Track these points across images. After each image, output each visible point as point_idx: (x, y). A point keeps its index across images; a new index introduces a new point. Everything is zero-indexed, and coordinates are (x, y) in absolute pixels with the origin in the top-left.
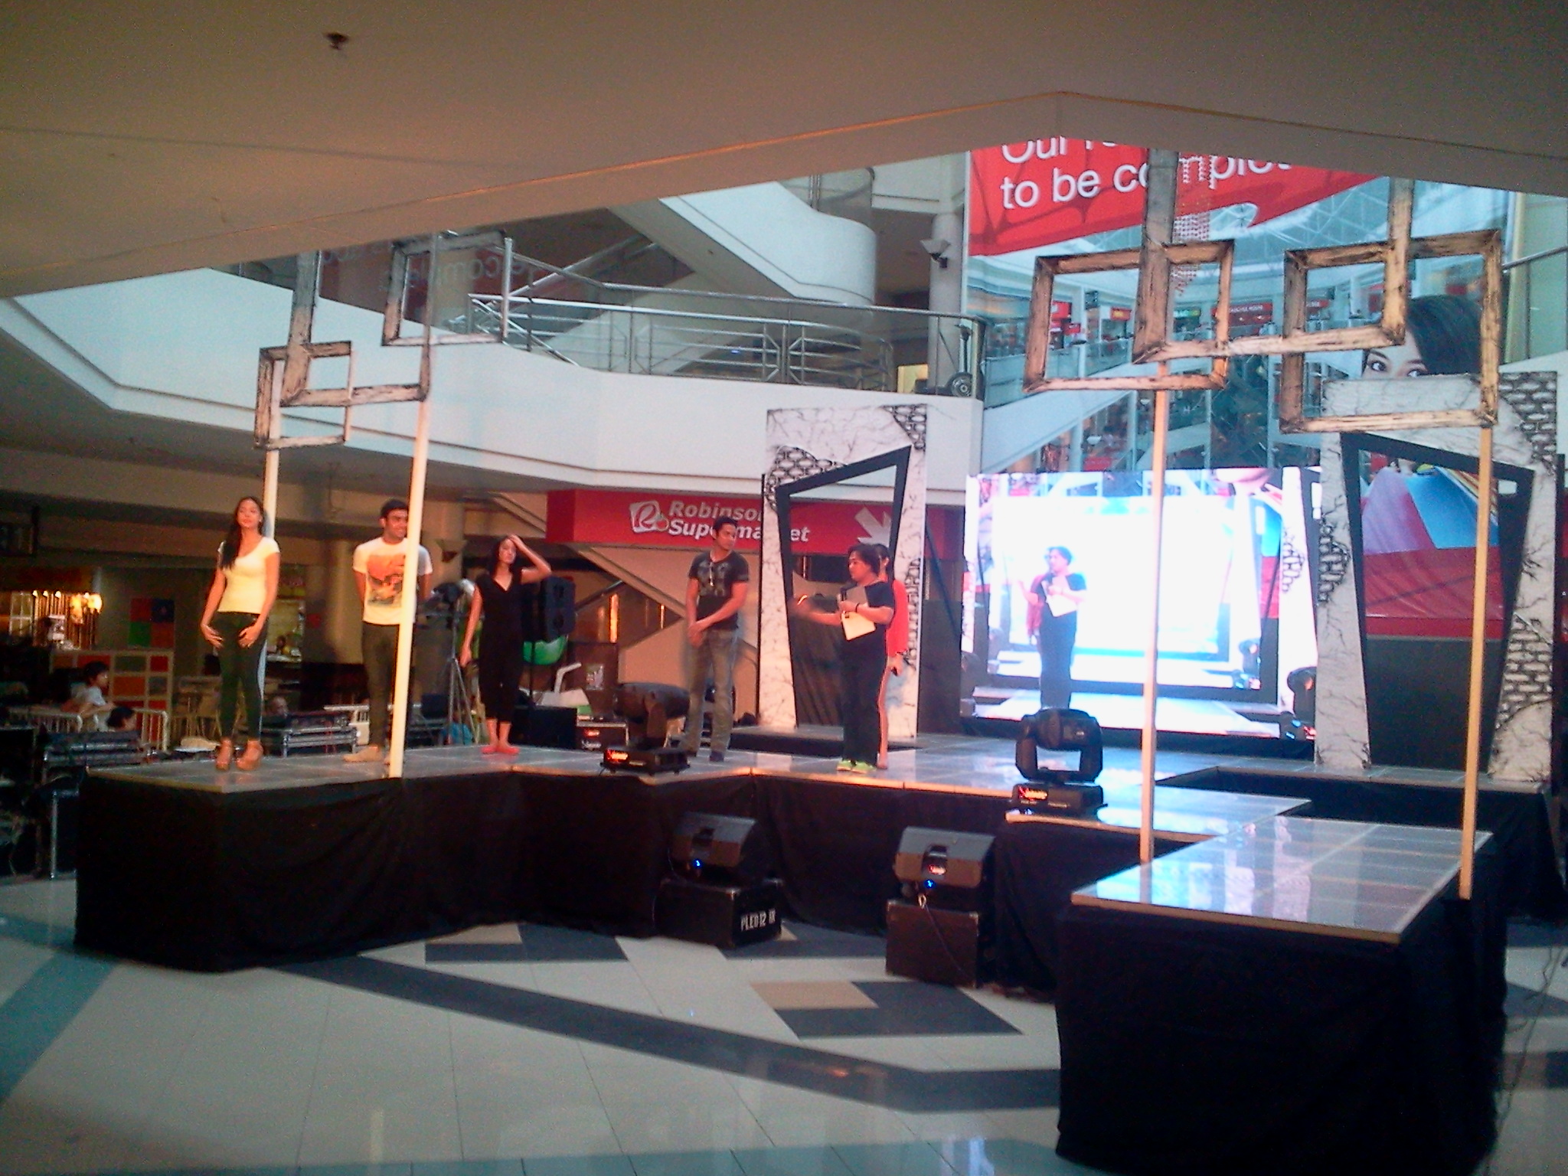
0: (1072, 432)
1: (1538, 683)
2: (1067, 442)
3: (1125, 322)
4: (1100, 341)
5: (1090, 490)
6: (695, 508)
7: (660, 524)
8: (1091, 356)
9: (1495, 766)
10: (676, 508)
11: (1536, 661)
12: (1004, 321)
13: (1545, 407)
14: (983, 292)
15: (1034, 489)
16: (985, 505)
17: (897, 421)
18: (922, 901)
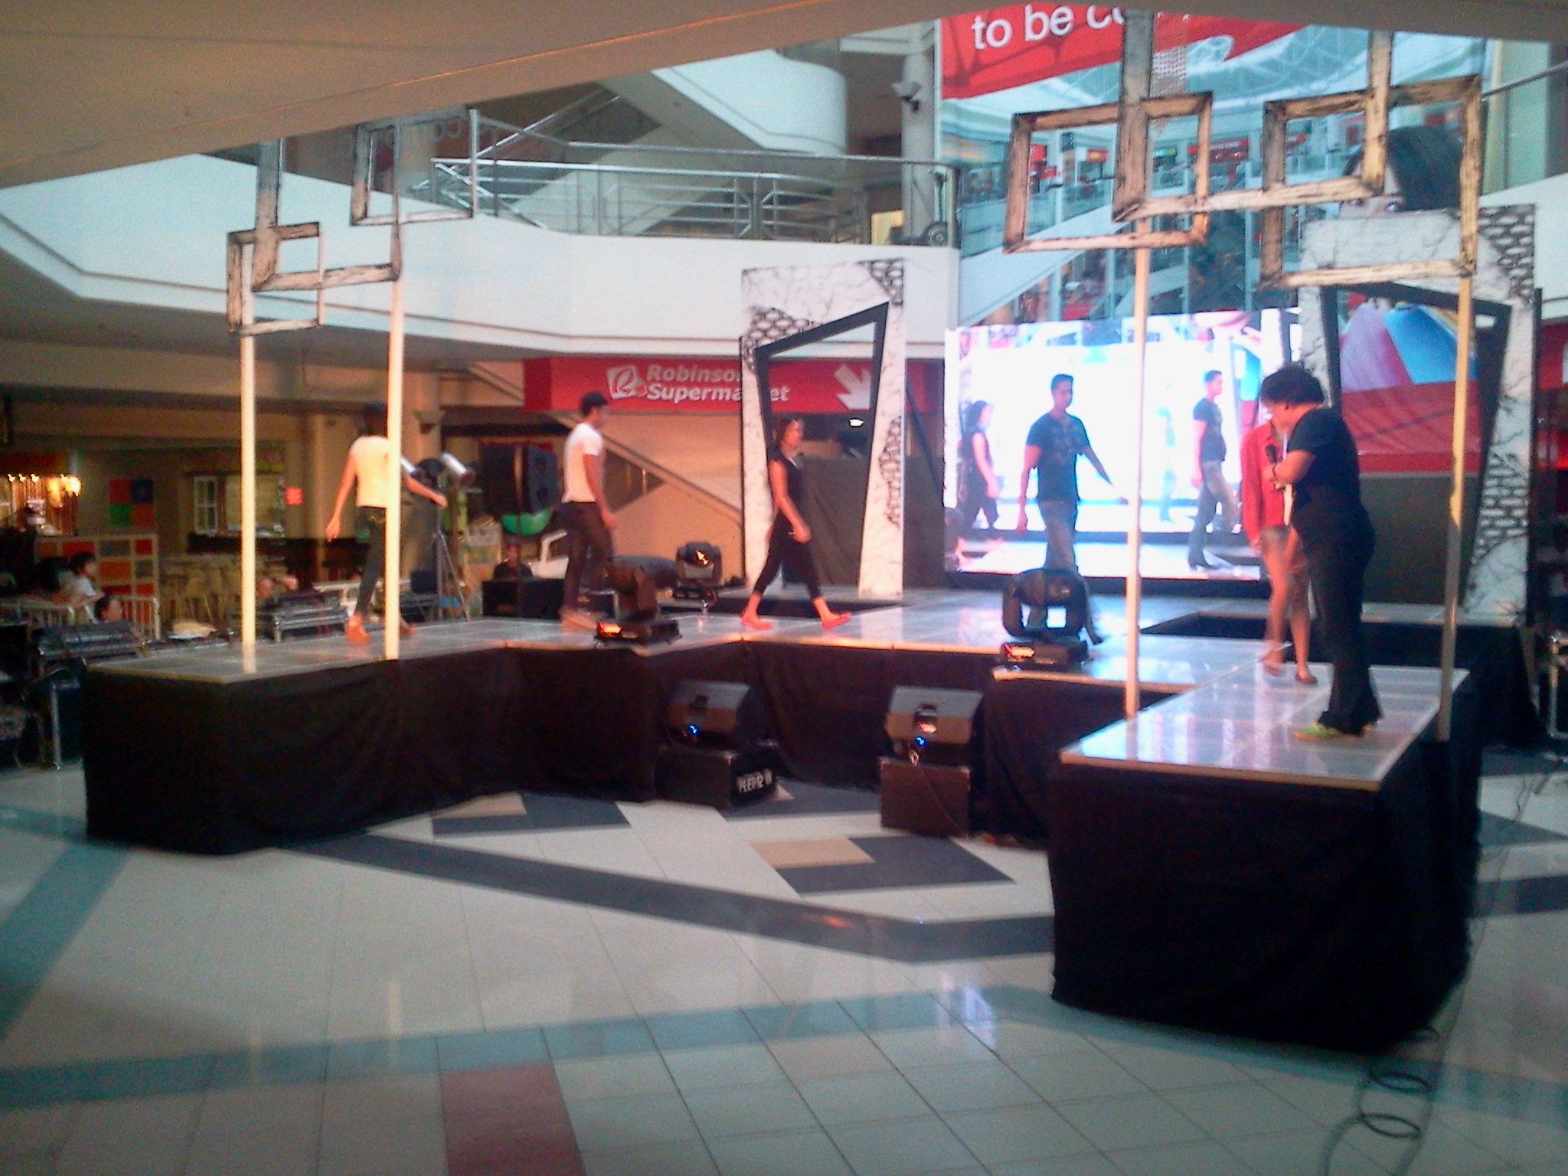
0: (1050, 278)
1: (1514, 518)
2: (1045, 289)
3: (1101, 163)
4: (1076, 184)
5: (1069, 339)
6: (673, 373)
7: (639, 389)
8: (1069, 199)
9: (1471, 600)
10: (653, 372)
11: (1512, 496)
12: (979, 165)
13: (1525, 240)
14: (956, 137)
15: (1013, 341)
16: (966, 359)
17: (874, 277)
18: (914, 758)
